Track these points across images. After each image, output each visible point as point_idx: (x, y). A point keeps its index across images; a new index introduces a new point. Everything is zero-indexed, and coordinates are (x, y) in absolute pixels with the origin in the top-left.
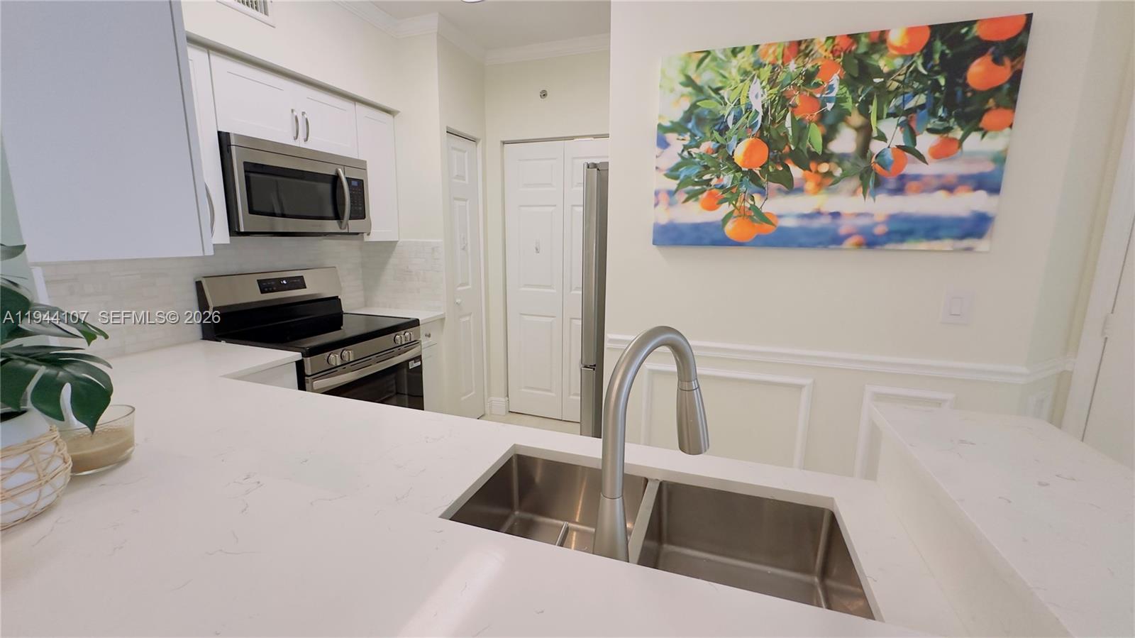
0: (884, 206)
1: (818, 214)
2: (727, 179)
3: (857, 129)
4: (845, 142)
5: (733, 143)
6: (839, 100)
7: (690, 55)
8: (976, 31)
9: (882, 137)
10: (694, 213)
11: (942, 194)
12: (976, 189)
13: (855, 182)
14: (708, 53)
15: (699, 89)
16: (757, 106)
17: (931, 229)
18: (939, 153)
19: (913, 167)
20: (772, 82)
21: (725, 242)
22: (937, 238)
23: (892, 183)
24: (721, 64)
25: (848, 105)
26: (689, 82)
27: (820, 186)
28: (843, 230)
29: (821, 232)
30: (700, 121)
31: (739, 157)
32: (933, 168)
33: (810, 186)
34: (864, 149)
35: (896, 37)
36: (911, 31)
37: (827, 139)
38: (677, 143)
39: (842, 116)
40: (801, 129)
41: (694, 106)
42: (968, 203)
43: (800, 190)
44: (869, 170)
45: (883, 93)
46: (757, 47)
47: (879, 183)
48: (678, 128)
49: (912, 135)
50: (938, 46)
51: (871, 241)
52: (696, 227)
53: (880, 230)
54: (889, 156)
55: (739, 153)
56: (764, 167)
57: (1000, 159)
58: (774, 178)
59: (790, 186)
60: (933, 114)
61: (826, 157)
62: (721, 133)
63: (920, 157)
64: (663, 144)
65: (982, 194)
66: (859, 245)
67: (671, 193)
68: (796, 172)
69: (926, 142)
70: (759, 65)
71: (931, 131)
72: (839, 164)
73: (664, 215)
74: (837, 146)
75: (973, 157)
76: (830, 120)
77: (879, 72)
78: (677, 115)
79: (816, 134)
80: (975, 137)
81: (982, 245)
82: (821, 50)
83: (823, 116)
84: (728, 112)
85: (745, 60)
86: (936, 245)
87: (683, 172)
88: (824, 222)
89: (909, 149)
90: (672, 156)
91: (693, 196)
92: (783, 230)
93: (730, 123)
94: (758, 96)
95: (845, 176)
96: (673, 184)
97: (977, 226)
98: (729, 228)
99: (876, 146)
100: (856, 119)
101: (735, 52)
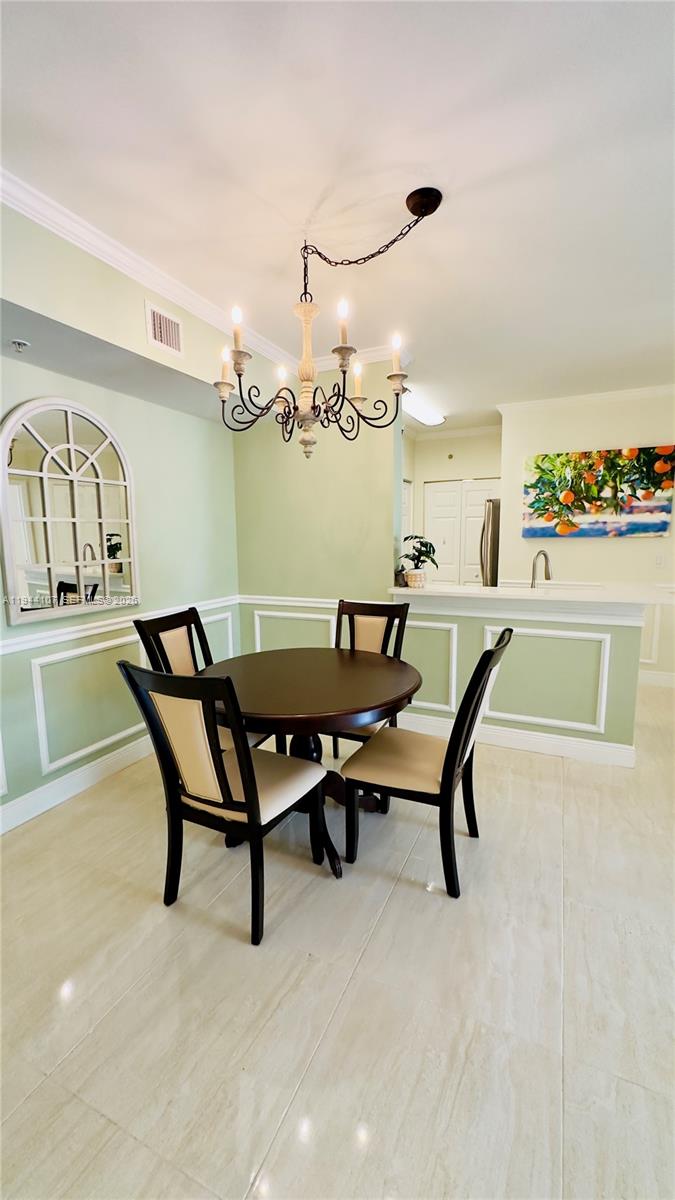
0: (624, 519)
1: (597, 522)
2: (556, 508)
3: (612, 488)
4: (607, 493)
5: (558, 493)
6: (603, 476)
7: (538, 456)
8: (656, 451)
9: (622, 491)
10: (541, 523)
11: (648, 514)
12: (662, 511)
13: (612, 509)
14: (547, 456)
15: (543, 470)
16: (569, 478)
17: (644, 528)
18: (646, 498)
19: (635, 503)
20: (575, 468)
21: (556, 535)
22: (648, 531)
23: (627, 509)
24: (552, 460)
25: (607, 478)
26: (538, 467)
27: (597, 511)
28: (608, 530)
29: (598, 530)
30: (544, 483)
31: (561, 499)
32: (643, 503)
33: (593, 511)
34: (615, 496)
35: (625, 452)
36: (631, 450)
37: (599, 492)
38: (533, 493)
39: (605, 482)
40: (588, 487)
41: (541, 477)
42: (658, 517)
43: (589, 513)
44: (618, 504)
45: (622, 474)
46: (567, 454)
47: (622, 509)
48: (534, 486)
49: (634, 491)
50: (642, 455)
51: (620, 534)
52: (543, 529)
53: (624, 529)
54: (625, 499)
55: (561, 497)
56: (573, 503)
57: (670, 500)
58: (577, 507)
59: (584, 510)
60: (642, 482)
61: (600, 499)
62: (553, 488)
63: (638, 499)
64: (527, 493)
65: (664, 513)
66: (615, 535)
67: (531, 514)
68: (587, 505)
69: (640, 493)
70: (569, 461)
71: (642, 489)
72: (605, 502)
73: (527, 524)
74: (603, 495)
75: (659, 499)
76: (600, 483)
77: (619, 466)
78: (533, 481)
79: (595, 489)
80: (659, 491)
81: (666, 534)
82: (595, 456)
83: (597, 482)
84: (556, 480)
85: (563, 459)
86: (647, 534)
87: (536, 505)
88: (600, 526)
89: (634, 495)
90: (531, 498)
91: (540, 515)
92: (582, 530)
93: (557, 484)
94: (569, 473)
95: (608, 506)
96: (532, 510)
97: (663, 527)
98: (558, 529)
99: (620, 495)
100: (611, 484)
101: (558, 455)
